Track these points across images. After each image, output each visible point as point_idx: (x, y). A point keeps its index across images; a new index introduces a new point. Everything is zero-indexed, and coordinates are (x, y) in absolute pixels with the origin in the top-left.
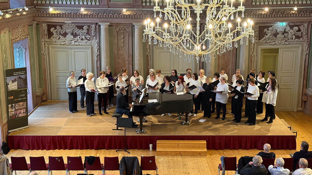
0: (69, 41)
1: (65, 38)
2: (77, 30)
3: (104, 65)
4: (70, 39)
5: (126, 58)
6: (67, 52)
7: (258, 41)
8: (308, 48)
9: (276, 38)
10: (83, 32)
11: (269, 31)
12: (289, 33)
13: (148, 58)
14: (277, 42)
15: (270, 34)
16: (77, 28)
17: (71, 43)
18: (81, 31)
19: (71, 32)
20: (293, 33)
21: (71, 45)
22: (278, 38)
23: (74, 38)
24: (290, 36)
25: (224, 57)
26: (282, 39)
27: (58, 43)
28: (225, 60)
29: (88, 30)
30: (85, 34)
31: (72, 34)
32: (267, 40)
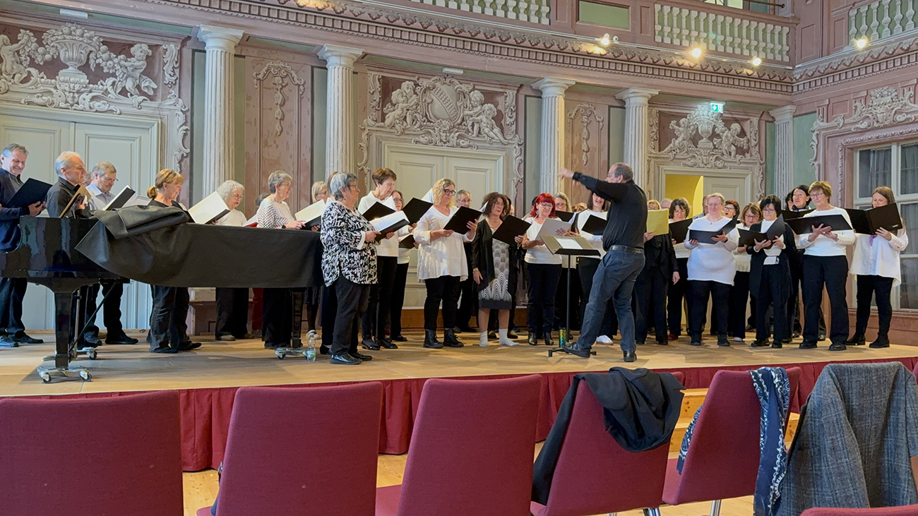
0: (67, 93)
1: (53, 81)
2: (104, 56)
4: (72, 85)
6: (57, 134)
7: (658, 153)
8: (762, 181)
9: (697, 147)
10: (130, 64)
11: (680, 128)
12: (724, 138)
13: (363, 181)
14: (698, 160)
15: (682, 136)
16: (105, 46)
17: (78, 103)
18: (123, 63)
19: (80, 61)
20: (731, 140)
21: (75, 110)
22: (700, 148)
23: (91, 86)
24: (724, 147)
26: (708, 151)
27: (17, 96)
29: (149, 59)
30: (137, 74)
31: (85, 68)
32: (678, 151)
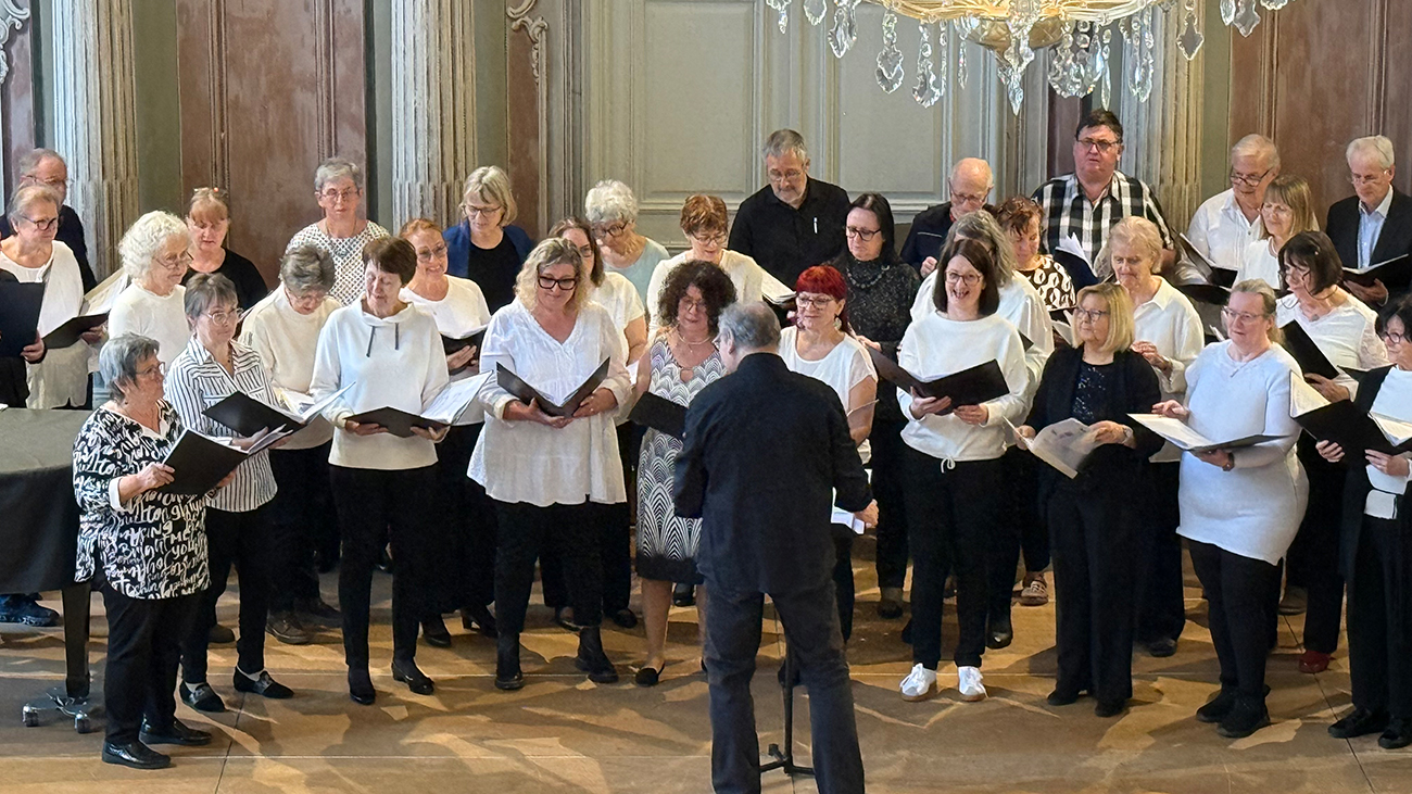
3: (82, 130)
5: (307, 62)
13: (528, 60)
25: (1298, 51)
28: (1308, 83)
